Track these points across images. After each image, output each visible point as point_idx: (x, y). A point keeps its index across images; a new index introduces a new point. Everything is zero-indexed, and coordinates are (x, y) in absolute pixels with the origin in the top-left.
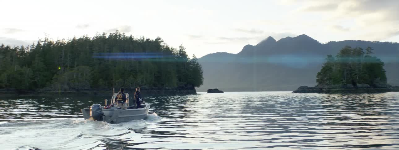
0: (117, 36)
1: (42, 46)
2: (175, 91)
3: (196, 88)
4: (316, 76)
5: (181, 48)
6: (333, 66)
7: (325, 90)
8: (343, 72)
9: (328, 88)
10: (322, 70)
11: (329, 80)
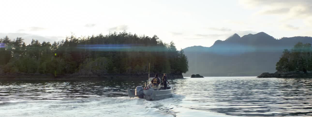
0: (125, 34)
1: (69, 42)
2: (169, 76)
3: (183, 74)
4: (275, 65)
5: (171, 44)
6: (289, 57)
7: (282, 75)
8: (297, 62)
9: (285, 74)
10: (280, 60)
11: (286, 68)
